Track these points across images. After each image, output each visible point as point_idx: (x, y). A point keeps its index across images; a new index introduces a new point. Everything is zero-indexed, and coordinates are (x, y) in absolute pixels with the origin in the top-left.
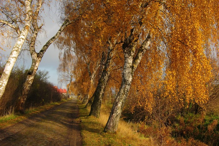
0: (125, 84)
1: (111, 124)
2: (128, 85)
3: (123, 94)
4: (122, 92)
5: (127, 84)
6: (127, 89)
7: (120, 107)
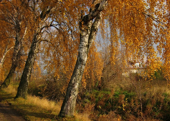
0: (81, 64)
1: (69, 108)
2: (84, 65)
3: (79, 75)
4: (79, 73)
5: (82, 64)
6: (83, 69)
7: (77, 89)
